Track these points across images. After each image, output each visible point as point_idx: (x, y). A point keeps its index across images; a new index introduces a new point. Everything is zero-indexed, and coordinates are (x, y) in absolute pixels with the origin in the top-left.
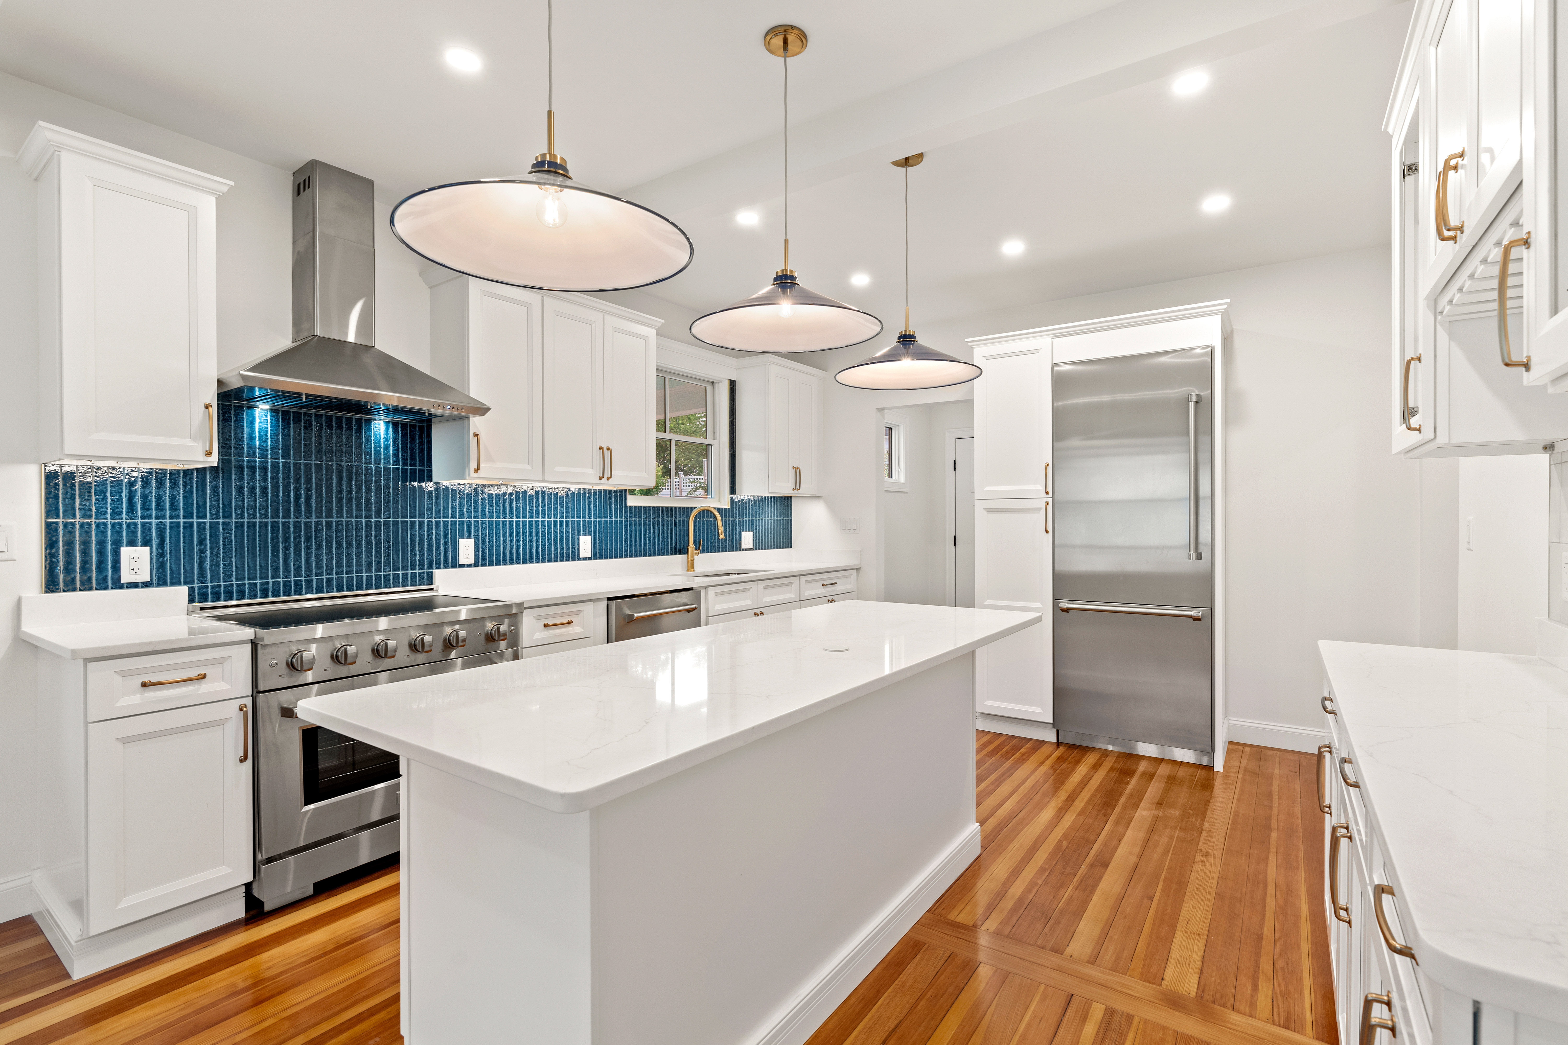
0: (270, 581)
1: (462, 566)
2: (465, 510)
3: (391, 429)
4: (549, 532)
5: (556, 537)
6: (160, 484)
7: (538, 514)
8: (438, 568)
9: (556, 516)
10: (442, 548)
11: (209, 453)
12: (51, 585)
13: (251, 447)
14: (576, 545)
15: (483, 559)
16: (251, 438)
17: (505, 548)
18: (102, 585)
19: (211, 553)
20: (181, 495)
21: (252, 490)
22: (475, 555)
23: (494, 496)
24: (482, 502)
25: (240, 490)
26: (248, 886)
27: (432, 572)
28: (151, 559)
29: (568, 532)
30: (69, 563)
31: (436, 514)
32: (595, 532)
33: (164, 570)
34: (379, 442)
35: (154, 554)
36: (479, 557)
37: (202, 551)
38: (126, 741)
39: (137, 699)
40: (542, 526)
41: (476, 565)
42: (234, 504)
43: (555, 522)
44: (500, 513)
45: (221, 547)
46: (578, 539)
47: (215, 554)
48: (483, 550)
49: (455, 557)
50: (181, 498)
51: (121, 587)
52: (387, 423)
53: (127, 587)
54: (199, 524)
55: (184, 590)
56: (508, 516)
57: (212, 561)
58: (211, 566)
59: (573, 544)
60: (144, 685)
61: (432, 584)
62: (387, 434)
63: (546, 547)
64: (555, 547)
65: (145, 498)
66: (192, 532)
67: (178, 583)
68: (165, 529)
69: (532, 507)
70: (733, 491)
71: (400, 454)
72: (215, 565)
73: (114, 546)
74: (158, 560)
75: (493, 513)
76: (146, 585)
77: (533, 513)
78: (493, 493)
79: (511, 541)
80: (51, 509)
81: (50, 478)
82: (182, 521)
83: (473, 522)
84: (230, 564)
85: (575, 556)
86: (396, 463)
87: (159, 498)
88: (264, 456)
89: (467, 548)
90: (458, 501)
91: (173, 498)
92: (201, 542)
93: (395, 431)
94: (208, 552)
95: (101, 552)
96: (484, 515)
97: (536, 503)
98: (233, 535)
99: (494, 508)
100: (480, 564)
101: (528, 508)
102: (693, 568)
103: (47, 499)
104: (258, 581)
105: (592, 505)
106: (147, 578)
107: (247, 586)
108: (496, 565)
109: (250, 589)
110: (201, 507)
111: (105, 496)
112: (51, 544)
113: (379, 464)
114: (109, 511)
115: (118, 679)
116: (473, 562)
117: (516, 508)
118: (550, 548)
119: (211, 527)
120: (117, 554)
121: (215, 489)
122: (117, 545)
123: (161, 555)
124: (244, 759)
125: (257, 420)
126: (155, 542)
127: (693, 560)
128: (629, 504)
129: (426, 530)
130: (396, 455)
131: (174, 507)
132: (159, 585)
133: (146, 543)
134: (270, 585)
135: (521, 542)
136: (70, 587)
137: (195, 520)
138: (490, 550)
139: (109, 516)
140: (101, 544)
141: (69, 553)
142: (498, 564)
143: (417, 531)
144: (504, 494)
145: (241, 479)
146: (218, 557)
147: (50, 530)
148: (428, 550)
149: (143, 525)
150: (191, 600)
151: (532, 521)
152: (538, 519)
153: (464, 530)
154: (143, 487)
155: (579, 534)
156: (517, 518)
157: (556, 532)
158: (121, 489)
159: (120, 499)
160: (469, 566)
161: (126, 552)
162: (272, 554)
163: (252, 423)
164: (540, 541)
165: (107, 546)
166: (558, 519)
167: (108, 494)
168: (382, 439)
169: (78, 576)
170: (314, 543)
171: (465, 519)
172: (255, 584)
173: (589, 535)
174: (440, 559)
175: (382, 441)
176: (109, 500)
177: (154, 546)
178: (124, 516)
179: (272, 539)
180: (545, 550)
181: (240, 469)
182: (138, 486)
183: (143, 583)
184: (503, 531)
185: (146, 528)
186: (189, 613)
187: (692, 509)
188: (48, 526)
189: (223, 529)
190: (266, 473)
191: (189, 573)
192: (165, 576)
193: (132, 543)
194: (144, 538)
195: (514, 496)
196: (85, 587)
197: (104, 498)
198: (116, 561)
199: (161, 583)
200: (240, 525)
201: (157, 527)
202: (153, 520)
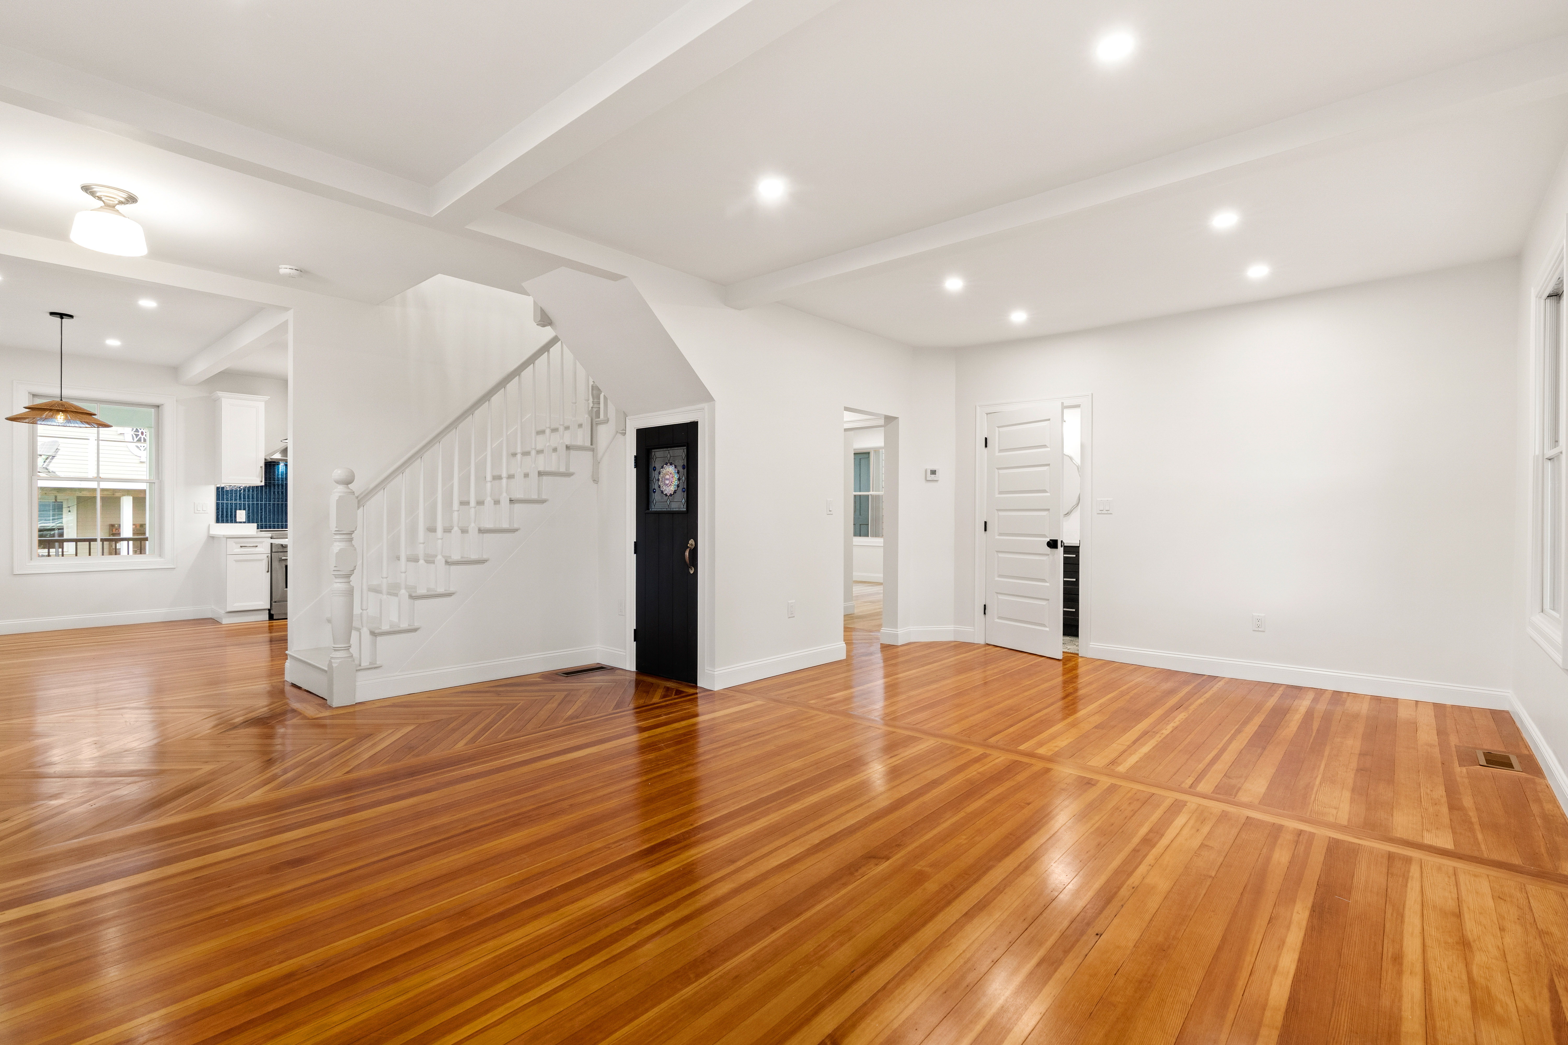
0: (284, 523)
6: (249, 491)
11: (261, 482)
12: (218, 521)
13: (278, 478)
16: (278, 475)
18: (231, 522)
20: (255, 494)
21: (278, 492)
25: (274, 493)
26: (269, 610)
30: (222, 514)
33: (250, 518)
37: (261, 513)
38: (236, 561)
39: (239, 550)
42: (272, 497)
45: (268, 511)
47: (266, 513)
51: (237, 523)
55: (255, 525)
60: (241, 547)
65: (244, 495)
66: (258, 506)
67: (254, 523)
68: (250, 505)
72: (266, 517)
76: (244, 522)
80: (218, 499)
81: (218, 488)
82: (255, 502)
84: (271, 517)
87: (248, 495)
91: (253, 495)
92: (261, 509)
98: (272, 508)
103: (217, 495)
104: (280, 523)
106: (245, 521)
109: (277, 526)
110: (262, 498)
112: (218, 509)
114: (234, 499)
115: (234, 544)
119: (264, 505)
120: (236, 512)
121: (266, 492)
122: (236, 509)
123: (249, 513)
124: (268, 572)
125: (280, 469)
126: (247, 509)
131: (253, 498)
132: (248, 523)
133: (244, 510)
136: (223, 522)
137: (259, 502)
139: (234, 501)
140: (231, 509)
141: (222, 512)
145: (275, 489)
147: (218, 504)
150: (258, 528)
154: (243, 492)
158: (237, 492)
159: (237, 495)
161: (238, 511)
163: (279, 469)
165: (233, 510)
178: (238, 501)
181: (274, 485)
182: (242, 491)
185: (244, 505)
186: (257, 532)
188: (217, 503)
189: (268, 505)
190: (283, 487)
191: (257, 519)
192: (250, 520)
193: (240, 509)
194: (244, 507)
196: (227, 522)
197: (232, 495)
198: (235, 515)
199: (249, 522)
200: (274, 504)
201: (248, 504)
202: (247, 502)
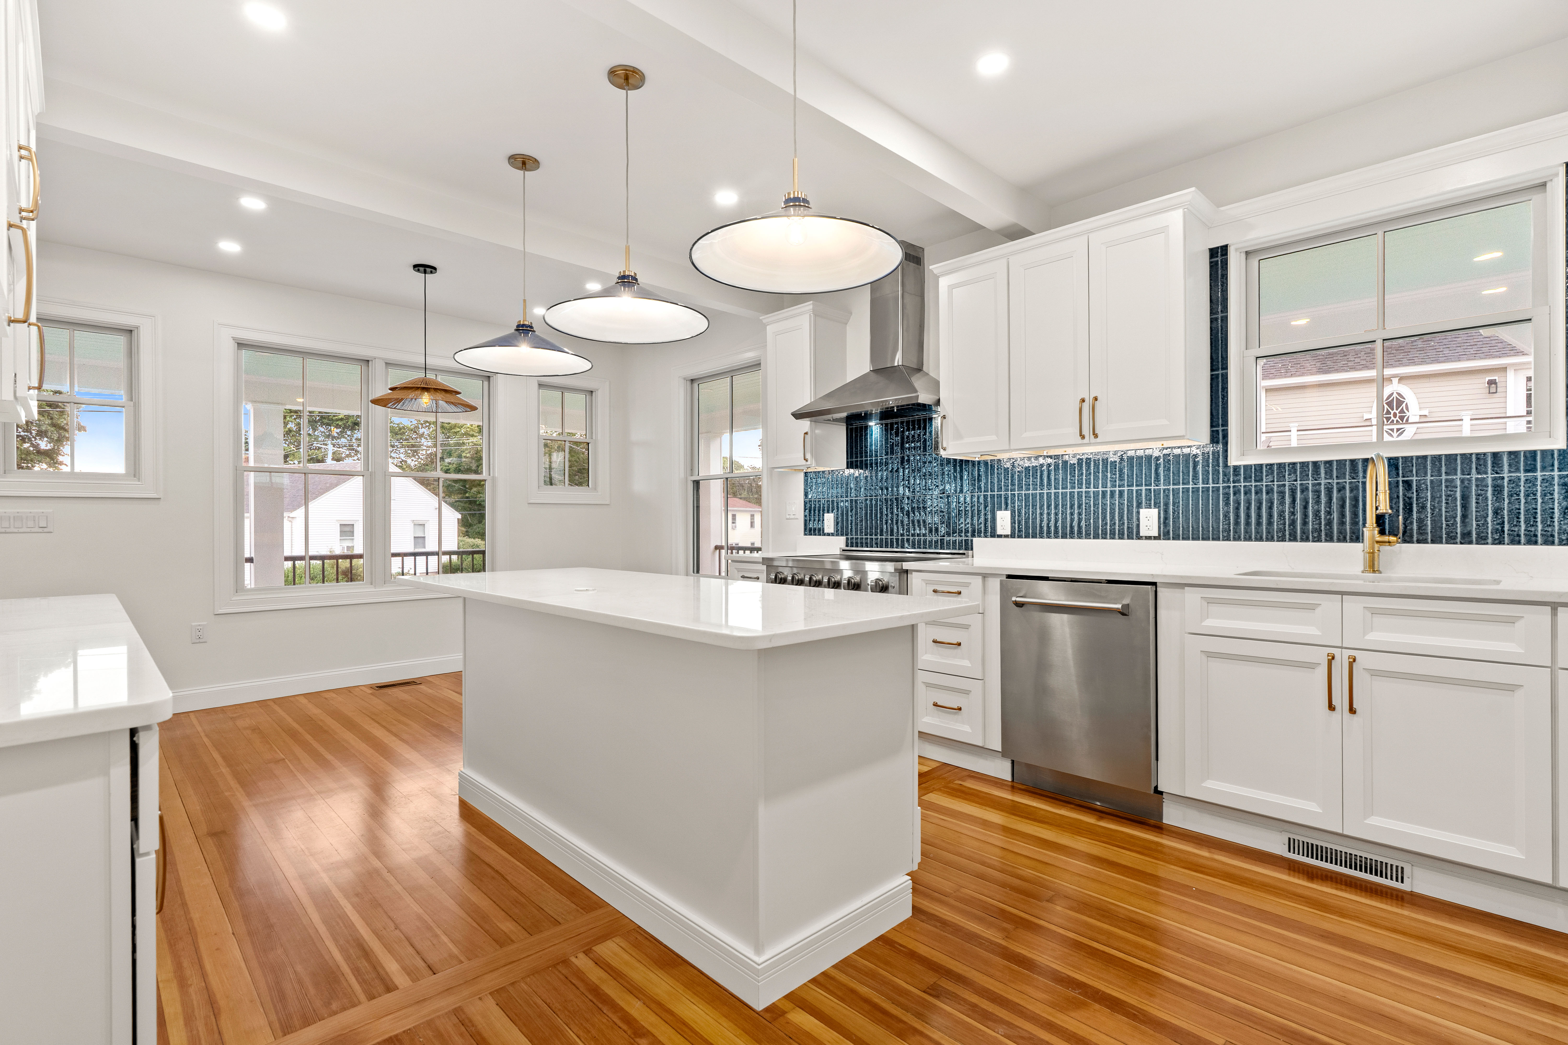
1: (1000, 536)
2: (1003, 484)
4: (1096, 505)
5: (1104, 510)
6: (832, 479)
7: (1082, 484)
8: (980, 536)
9: (1105, 485)
10: (983, 519)
13: (871, 451)
14: (1135, 520)
15: (1020, 531)
16: (871, 445)
17: (1041, 521)
18: (820, 533)
20: (844, 483)
21: (872, 478)
22: (1012, 527)
23: (1031, 468)
24: (1018, 475)
25: (866, 478)
27: (973, 541)
28: (834, 521)
29: (1121, 504)
31: (978, 489)
32: (1166, 505)
33: (839, 527)
35: (834, 518)
36: (1015, 528)
37: (851, 516)
40: (1086, 497)
41: (1012, 536)
42: (863, 488)
43: (1104, 493)
44: (1037, 485)
45: (859, 515)
46: (1138, 513)
48: (1019, 522)
49: (994, 528)
50: (844, 485)
53: (826, 535)
55: (844, 538)
56: (1046, 488)
57: (855, 523)
58: (855, 526)
59: (1130, 519)
63: (1092, 521)
64: (1103, 521)
67: (842, 535)
68: (838, 506)
69: (1074, 476)
73: (823, 514)
75: (1029, 485)
77: (1075, 483)
78: (1030, 465)
79: (1049, 514)
81: (806, 476)
82: (844, 499)
83: (1010, 495)
84: (862, 525)
85: (1133, 533)
88: (876, 456)
89: (1004, 520)
90: (996, 476)
92: (851, 510)
94: (854, 518)
95: (819, 516)
96: (1020, 488)
97: (1079, 471)
98: (863, 507)
99: (1031, 480)
100: (1016, 535)
101: (1069, 478)
103: (805, 486)
104: (874, 537)
105: (1162, 468)
106: (833, 531)
107: (869, 540)
108: (1033, 537)
109: (870, 542)
110: (852, 490)
112: (805, 511)
116: (1010, 533)
117: (1055, 479)
118: (1096, 522)
119: (855, 502)
120: (824, 517)
121: (856, 479)
122: (826, 513)
123: (837, 518)
125: (874, 433)
126: (835, 512)
128: (1232, 462)
129: (969, 502)
133: (832, 512)
134: (880, 540)
135: (1060, 515)
136: (810, 533)
138: (1027, 523)
140: (819, 512)
141: (810, 515)
142: (1034, 536)
143: (963, 504)
144: (1042, 465)
146: (858, 521)
147: (805, 504)
149: (831, 501)
150: (847, 545)
151: (1074, 492)
152: (1081, 490)
153: (1001, 503)
155: (1139, 505)
156: (1055, 489)
157: (1105, 504)
160: (1006, 536)
161: (827, 516)
162: (880, 519)
163: (871, 435)
164: (1084, 514)
166: (1108, 490)
171: (1002, 493)
172: (873, 539)
173: (1155, 507)
174: (981, 529)
179: (880, 510)
180: (1090, 524)
183: (831, 533)
184: (1040, 503)
185: (833, 503)
189: (859, 503)
190: (877, 467)
191: (846, 529)
192: (839, 530)
194: (832, 508)
195: (1052, 467)
196: (815, 533)
198: (824, 521)
199: (836, 533)
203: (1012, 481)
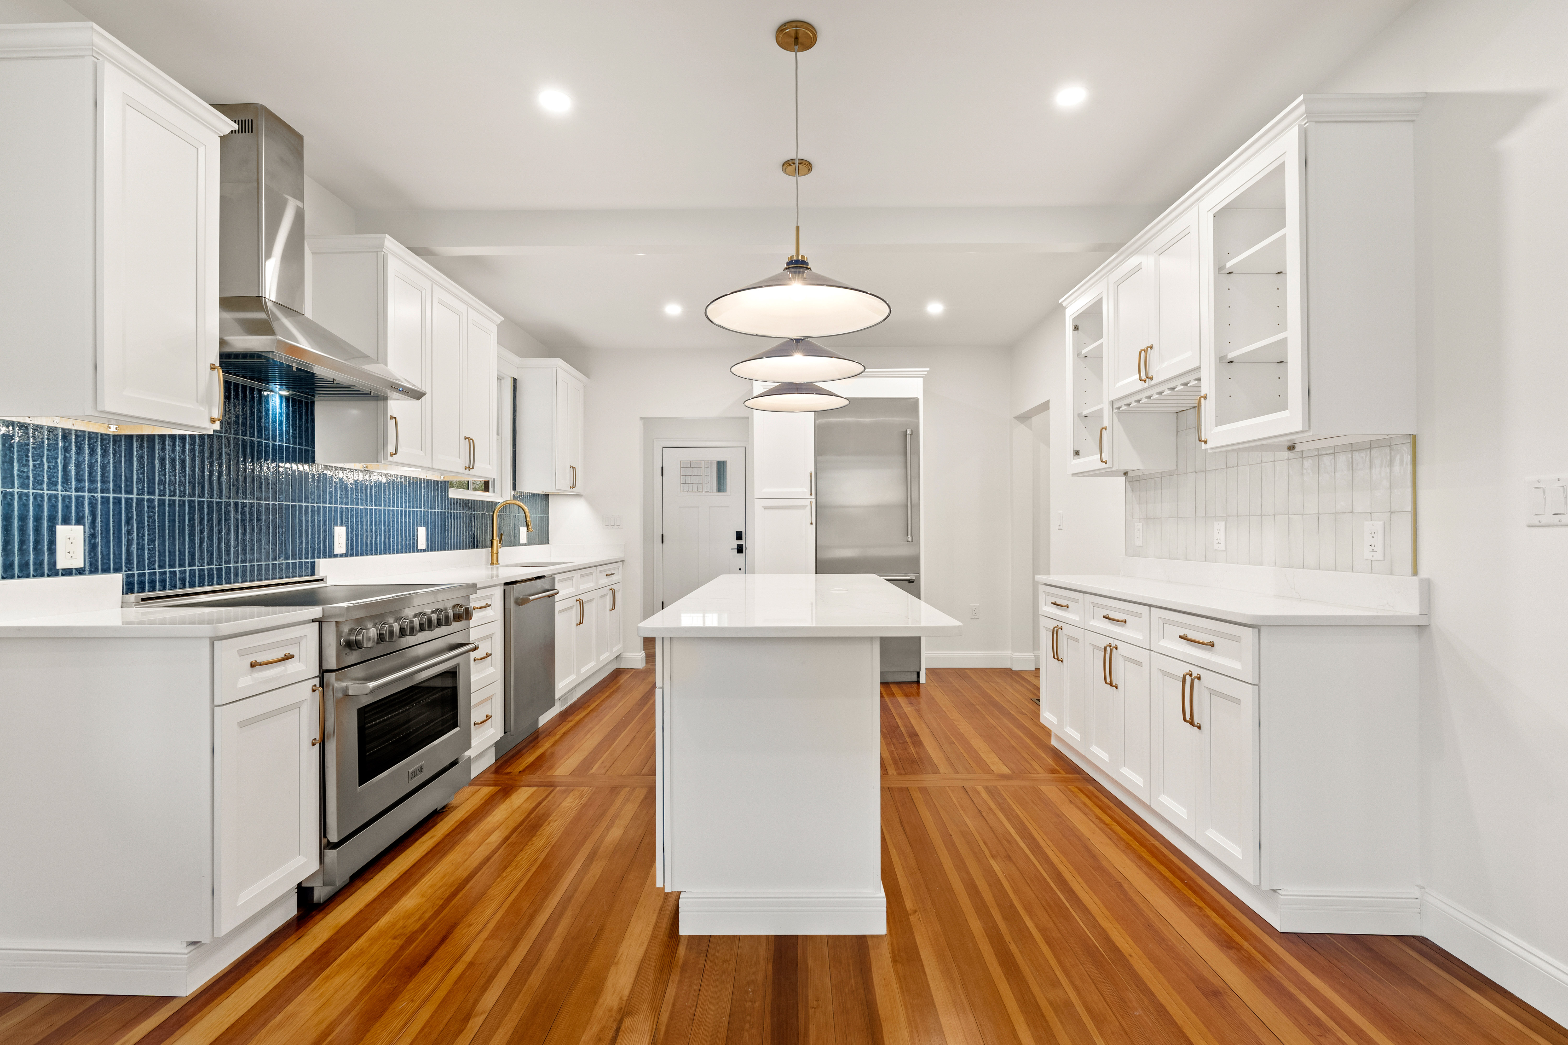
0: (188, 569)
1: (336, 556)
2: (339, 495)
3: (284, 404)
4: (397, 522)
5: (402, 527)
6: (92, 450)
7: (390, 503)
8: (319, 558)
9: (402, 506)
10: (322, 536)
11: (213, 420)
14: (416, 536)
15: (351, 549)
18: (38, 572)
19: (138, 535)
20: (111, 465)
21: (173, 463)
22: (347, 545)
23: (359, 483)
24: (351, 488)
25: (163, 462)
27: (314, 562)
28: (84, 541)
29: (409, 523)
30: (8, 543)
31: (318, 499)
32: (428, 524)
33: (96, 555)
34: (276, 417)
35: (87, 535)
36: (349, 546)
37: (129, 533)
39: (249, 681)
40: (392, 515)
41: (346, 555)
42: (157, 479)
43: (401, 512)
44: (362, 500)
45: (146, 528)
46: (417, 530)
47: (141, 536)
48: (352, 540)
49: (332, 546)
50: (112, 469)
51: (58, 573)
52: (281, 397)
53: (63, 575)
54: (127, 500)
56: (368, 504)
57: (138, 544)
58: (137, 549)
59: (414, 536)
61: (314, 575)
62: (281, 408)
63: (394, 538)
64: (401, 537)
65: (78, 466)
66: (121, 509)
67: (113, 570)
68: (96, 504)
69: (386, 495)
70: (514, 488)
71: (291, 431)
72: (141, 550)
73: (50, 524)
74: (90, 541)
75: (358, 500)
76: (80, 572)
77: (385, 501)
78: (358, 479)
79: (371, 531)
82: (112, 495)
83: (344, 509)
84: (154, 548)
85: (411, 547)
86: (288, 442)
87: (91, 467)
89: (340, 536)
90: (333, 485)
91: (104, 467)
92: (129, 521)
93: (288, 407)
94: (135, 534)
95: (37, 530)
96: (352, 502)
97: (387, 491)
98: (157, 515)
99: (359, 495)
100: (350, 553)
101: (383, 496)
102: (498, 561)
105: (426, 495)
106: (81, 564)
107: (168, 575)
108: (360, 555)
109: (170, 577)
110: (129, 480)
111: (42, 461)
113: (276, 441)
114: (46, 480)
116: (344, 552)
117: (374, 496)
118: (398, 538)
119: (137, 504)
120: (52, 533)
122: (53, 522)
123: (93, 536)
126: (87, 520)
127: (497, 553)
128: (450, 496)
129: (310, 516)
130: (288, 432)
131: (104, 478)
132: (92, 572)
133: (79, 521)
134: (187, 574)
135: (377, 532)
136: (9, 572)
137: (121, 495)
138: (357, 539)
139: (45, 486)
140: (38, 519)
142: (362, 554)
143: (304, 517)
144: (366, 481)
145: (163, 449)
146: (144, 540)
148: (312, 538)
149: (77, 498)
150: (129, 590)
151: (385, 510)
152: (389, 508)
153: (338, 517)
154: (77, 453)
155: (417, 525)
156: (374, 506)
157: (402, 522)
158: (57, 453)
159: (56, 466)
160: (341, 555)
161: (61, 530)
162: (189, 537)
164: (390, 531)
165: (43, 523)
166: (403, 509)
167: (45, 460)
168: (277, 414)
169: (16, 558)
170: (223, 527)
171: (339, 506)
172: (175, 572)
173: (424, 525)
174: (320, 547)
175: (277, 416)
176: (46, 467)
177: (87, 525)
178: (60, 487)
179: (189, 521)
180: (393, 541)
182: (72, 452)
183: (76, 569)
184: (365, 519)
185: (80, 503)
186: (124, 604)
187: (496, 503)
189: (148, 507)
190: (184, 444)
191: (119, 558)
192: (97, 561)
193: (66, 521)
194: (77, 514)
195: (373, 483)
196: (24, 574)
197: (41, 465)
198: (52, 542)
199: (94, 570)
200: (162, 503)
201: (90, 503)
202: (86, 494)
203: (345, 494)
